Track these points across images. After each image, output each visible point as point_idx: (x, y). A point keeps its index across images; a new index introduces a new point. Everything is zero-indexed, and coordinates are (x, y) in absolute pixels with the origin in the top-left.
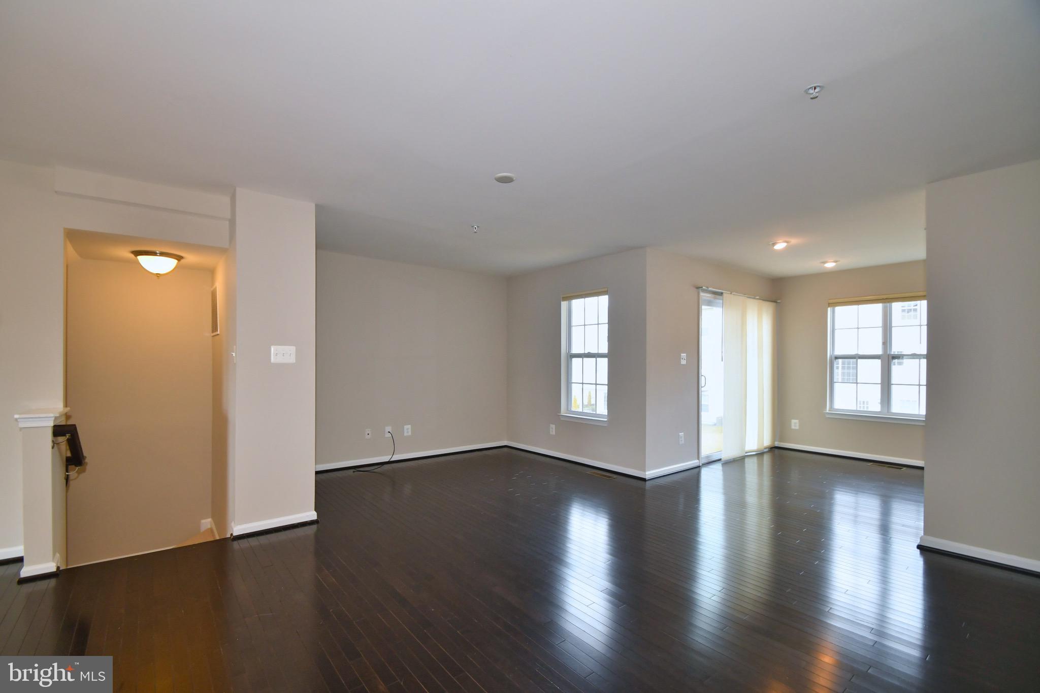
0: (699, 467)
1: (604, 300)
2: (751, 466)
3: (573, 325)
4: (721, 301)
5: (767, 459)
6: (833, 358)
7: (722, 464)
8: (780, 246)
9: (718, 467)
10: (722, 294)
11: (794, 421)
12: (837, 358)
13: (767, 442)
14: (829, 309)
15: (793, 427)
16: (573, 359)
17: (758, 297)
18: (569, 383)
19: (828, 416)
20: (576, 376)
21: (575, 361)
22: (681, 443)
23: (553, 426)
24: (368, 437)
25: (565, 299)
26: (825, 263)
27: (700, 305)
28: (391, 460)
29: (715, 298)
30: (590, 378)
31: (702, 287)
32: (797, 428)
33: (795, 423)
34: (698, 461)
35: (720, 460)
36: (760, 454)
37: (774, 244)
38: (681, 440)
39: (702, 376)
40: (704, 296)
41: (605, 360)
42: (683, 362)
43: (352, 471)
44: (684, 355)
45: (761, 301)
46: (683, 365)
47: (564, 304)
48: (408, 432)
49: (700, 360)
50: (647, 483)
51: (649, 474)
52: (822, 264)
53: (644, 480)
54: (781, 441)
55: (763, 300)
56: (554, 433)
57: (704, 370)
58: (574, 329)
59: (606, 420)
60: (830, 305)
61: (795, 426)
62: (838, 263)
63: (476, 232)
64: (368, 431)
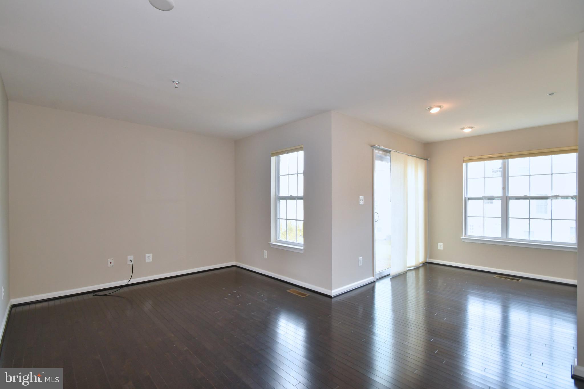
0: (374, 282)
1: (301, 154)
2: (411, 277)
3: (280, 175)
4: (389, 158)
5: (421, 271)
6: (467, 199)
7: (391, 279)
8: (435, 110)
9: (388, 280)
10: (389, 152)
11: (439, 244)
12: (469, 199)
13: (421, 259)
14: (464, 164)
15: (439, 248)
16: (281, 201)
17: (415, 156)
18: (277, 219)
19: (463, 241)
20: (282, 214)
21: (282, 202)
22: (360, 265)
23: (266, 252)
24: (109, 265)
25: (274, 155)
26: (463, 129)
27: (374, 159)
28: (129, 283)
29: (385, 155)
30: (291, 216)
31: (375, 146)
32: (442, 249)
33: (440, 246)
34: (373, 277)
35: (389, 275)
36: (417, 269)
37: (430, 109)
38: (360, 263)
39: (376, 213)
40: (377, 152)
41: (302, 202)
42: (361, 203)
43: (92, 294)
44: (362, 197)
45: (417, 158)
46: (361, 205)
47: (273, 159)
48: (149, 259)
49: (374, 201)
50: (333, 300)
51: (334, 292)
52: (462, 130)
53: (330, 297)
54: (430, 258)
55: (418, 158)
56: (267, 257)
57: (377, 209)
58: (281, 178)
59: (302, 248)
60: (464, 161)
61: (440, 247)
62: (473, 129)
63: (176, 87)
64: (110, 260)
